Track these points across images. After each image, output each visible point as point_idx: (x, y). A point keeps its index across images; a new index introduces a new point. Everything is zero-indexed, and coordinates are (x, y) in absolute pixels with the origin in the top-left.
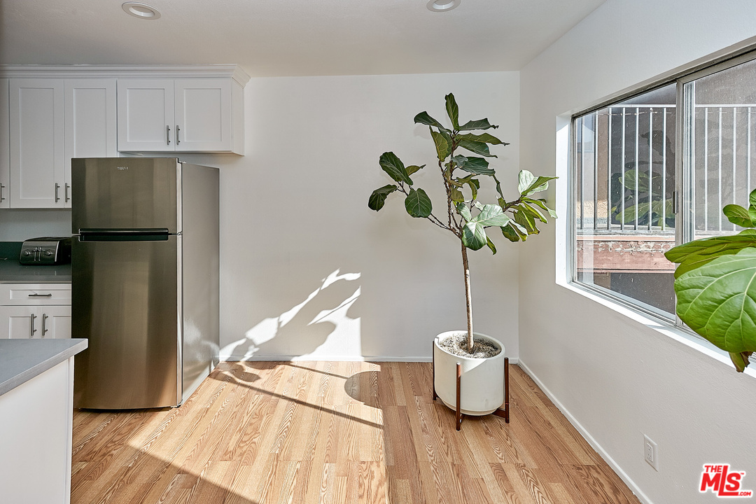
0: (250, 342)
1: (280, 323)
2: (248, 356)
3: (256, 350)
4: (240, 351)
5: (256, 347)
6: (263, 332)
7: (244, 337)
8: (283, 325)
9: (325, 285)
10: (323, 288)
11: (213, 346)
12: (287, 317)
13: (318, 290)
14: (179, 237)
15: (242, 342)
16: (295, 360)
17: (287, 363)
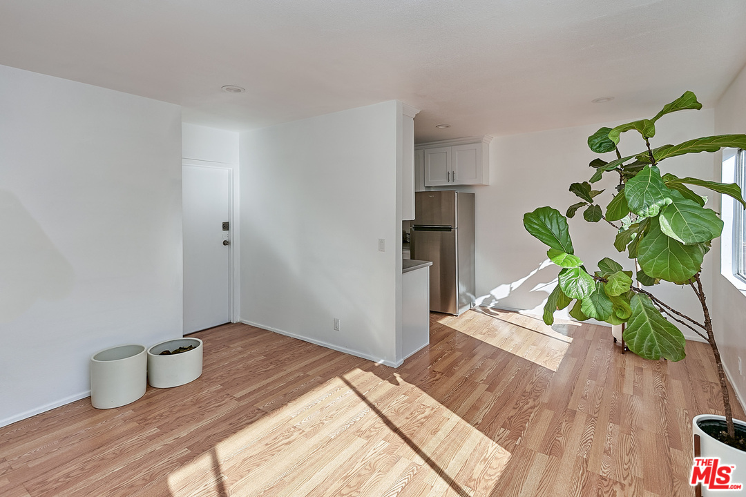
0: (493, 297)
1: (511, 288)
2: (492, 305)
3: (497, 302)
4: (487, 301)
5: (496, 300)
6: (501, 292)
7: (489, 294)
8: (513, 289)
9: (541, 267)
10: (540, 269)
11: (472, 296)
12: (516, 285)
13: (536, 270)
14: (456, 230)
15: (488, 296)
16: (521, 312)
17: (517, 312)
